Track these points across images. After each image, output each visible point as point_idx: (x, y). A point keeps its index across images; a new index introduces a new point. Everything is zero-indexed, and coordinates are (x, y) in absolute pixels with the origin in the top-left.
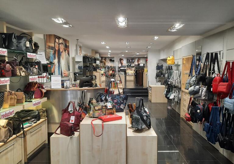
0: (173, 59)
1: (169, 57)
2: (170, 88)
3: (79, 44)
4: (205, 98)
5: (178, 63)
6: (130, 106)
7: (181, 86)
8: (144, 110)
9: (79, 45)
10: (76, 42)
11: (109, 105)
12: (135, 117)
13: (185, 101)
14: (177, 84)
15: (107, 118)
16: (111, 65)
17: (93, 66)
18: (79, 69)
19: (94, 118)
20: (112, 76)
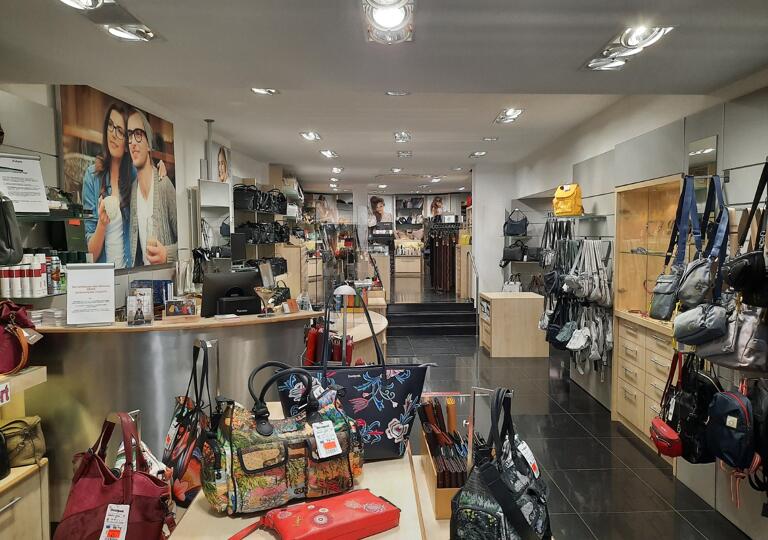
0: (577, 195)
1: (562, 188)
2: (567, 306)
3: (215, 137)
4: (755, 360)
5: (595, 209)
6: (431, 416)
7: (612, 298)
8: (514, 458)
9: (214, 143)
10: (206, 133)
11: (326, 436)
12: (476, 510)
13: (635, 359)
14: (595, 293)
15: (314, 529)
16: (341, 222)
17: (276, 224)
18: (224, 236)
19: (235, 515)
20: (344, 258)
